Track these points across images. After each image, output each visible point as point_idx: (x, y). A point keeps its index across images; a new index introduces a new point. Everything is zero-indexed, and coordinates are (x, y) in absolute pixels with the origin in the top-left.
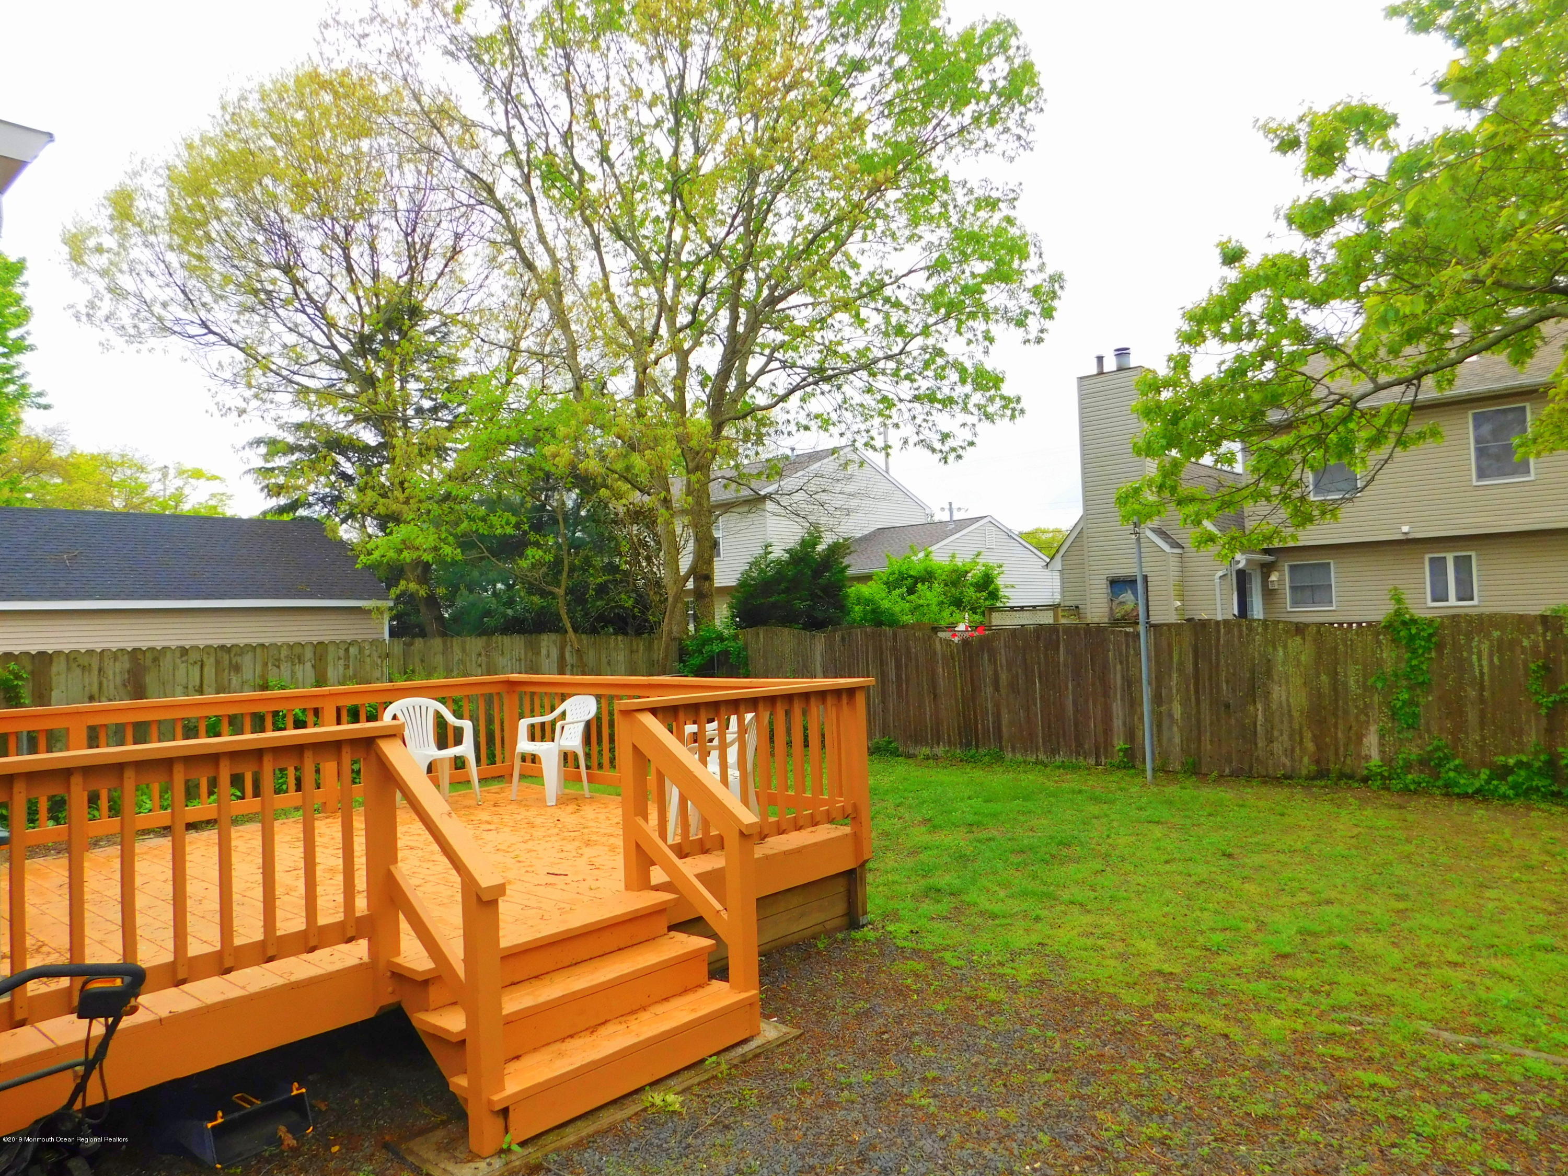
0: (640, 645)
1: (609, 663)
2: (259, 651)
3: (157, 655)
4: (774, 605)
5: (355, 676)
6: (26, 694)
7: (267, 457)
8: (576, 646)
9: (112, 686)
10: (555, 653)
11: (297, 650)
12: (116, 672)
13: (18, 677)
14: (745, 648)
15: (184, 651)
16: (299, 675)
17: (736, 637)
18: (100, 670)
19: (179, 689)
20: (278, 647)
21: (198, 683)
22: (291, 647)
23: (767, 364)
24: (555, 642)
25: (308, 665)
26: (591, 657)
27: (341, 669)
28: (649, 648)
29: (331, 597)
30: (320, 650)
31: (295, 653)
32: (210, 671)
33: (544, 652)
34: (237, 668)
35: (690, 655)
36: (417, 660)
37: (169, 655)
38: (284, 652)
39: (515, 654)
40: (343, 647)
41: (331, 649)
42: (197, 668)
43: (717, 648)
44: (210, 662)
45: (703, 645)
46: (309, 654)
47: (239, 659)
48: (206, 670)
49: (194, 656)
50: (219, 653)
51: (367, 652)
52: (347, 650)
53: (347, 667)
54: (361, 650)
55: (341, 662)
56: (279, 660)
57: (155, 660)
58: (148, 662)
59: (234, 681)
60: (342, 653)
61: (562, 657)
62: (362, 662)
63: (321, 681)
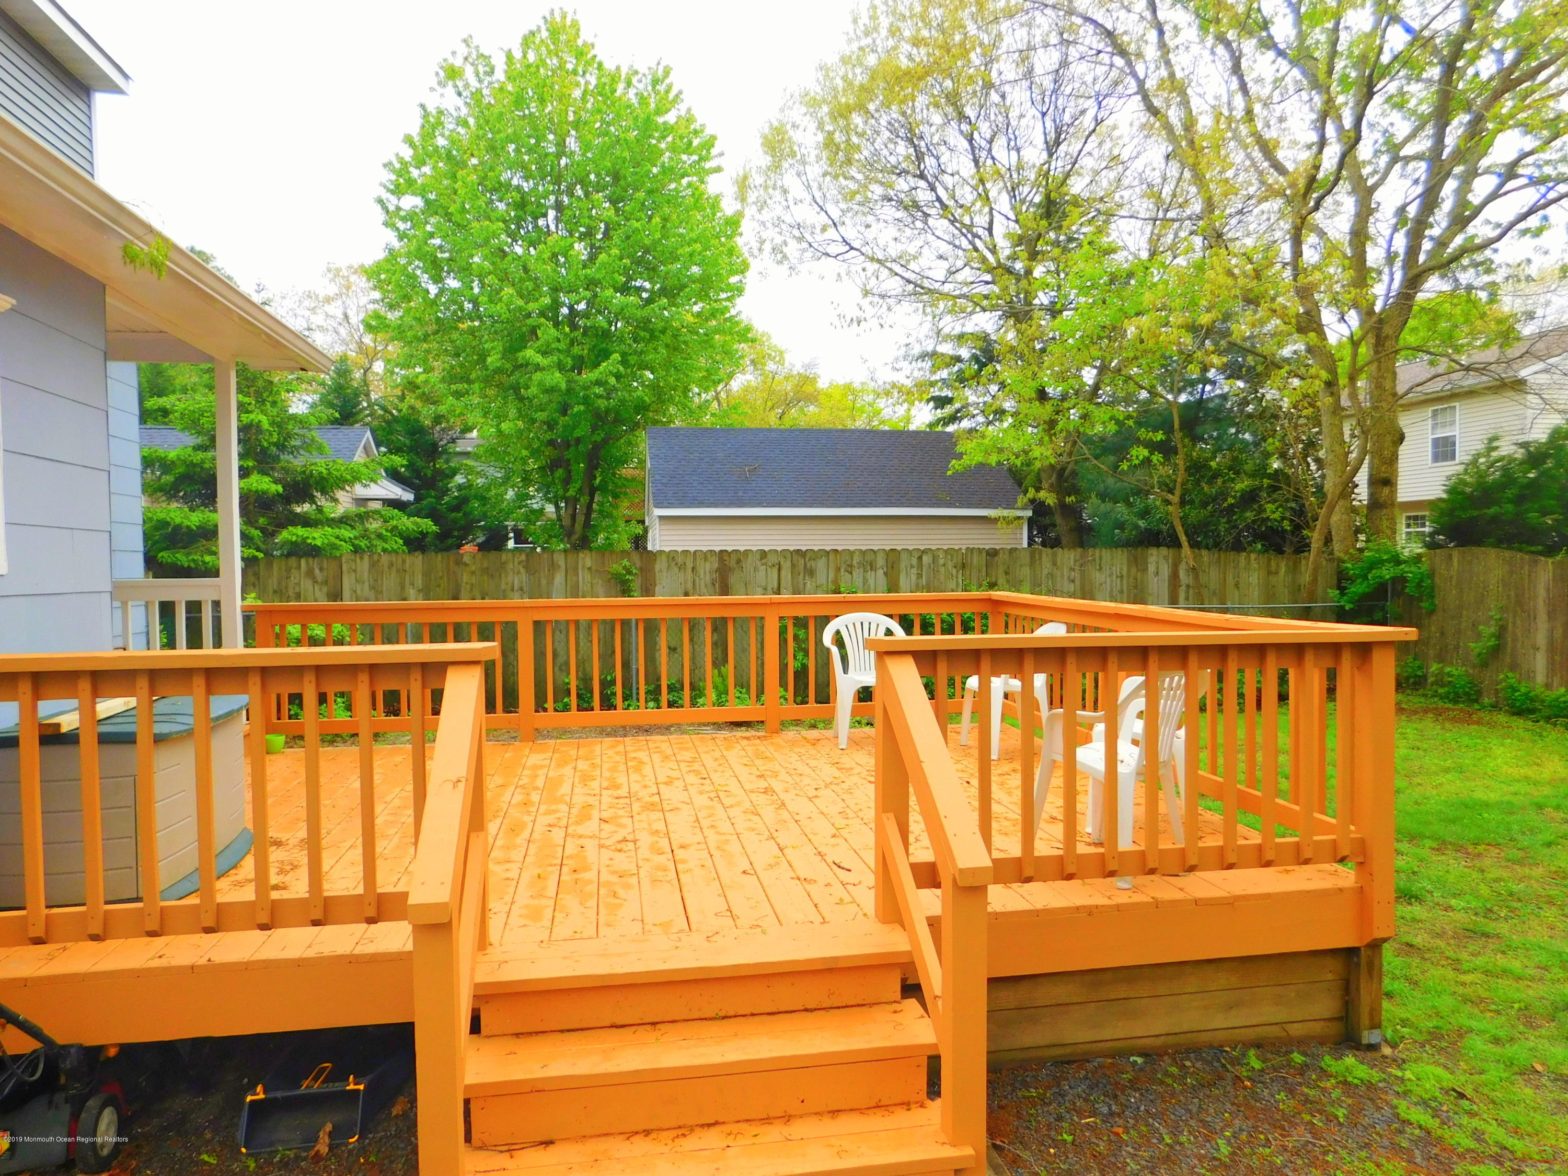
0: (1282, 565)
1: (1237, 586)
2: (832, 556)
3: (740, 557)
4: (1495, 520)
5: (928, 584)
6: (636, 585)
7: (934, 369)
8: (1192, 563)
9: (703, 584)
10: (1165, 571)
11: (869, 557)
12: (707, 570)
13: (629, 572)
14: (1432, 574)
15: (763, 554)
16: (871, 582)
17: (1418, 559)
18: (693, 569)
19: (760, 590)
20: (851, 553)
21: (776, 586)
22: (863, 553)
23: (1501, 185)
24: (1166, 558)
25: (880, 572)
26: (1212, 577)
27: (914, 577)
28: (1295, 569)
29: (970, 506)
30: (893, 557)
31: (868, 560)
32: (786, 574)
33: (1152, 568)
34: (811, 573)
35: (1352, 580)
36: (1001, 570)
37: (750, 556)
38: (856, 559)
39: (1116, 570)
40: (916, 555)
41: (904, 556)
42: (775, 571)
43: (1387, 573)
44: (786, 565)
45: (1370, 569)
46: (881, 561)
47: (813, 563)
48: (783, 573)
49: (772, 559)
50: (795, 557)
51: (941, 561)
52: (920, 558)
53: (920, 576)
54: (935, 559)
55: (914, 571)
56: (851, 566)
57: (739, 561)
58: (733, 563)
59: (808, 585)
60: (914, 561)
61: (1174, 577)
62: (936, 572)
63: (893, 587)
